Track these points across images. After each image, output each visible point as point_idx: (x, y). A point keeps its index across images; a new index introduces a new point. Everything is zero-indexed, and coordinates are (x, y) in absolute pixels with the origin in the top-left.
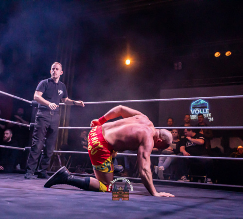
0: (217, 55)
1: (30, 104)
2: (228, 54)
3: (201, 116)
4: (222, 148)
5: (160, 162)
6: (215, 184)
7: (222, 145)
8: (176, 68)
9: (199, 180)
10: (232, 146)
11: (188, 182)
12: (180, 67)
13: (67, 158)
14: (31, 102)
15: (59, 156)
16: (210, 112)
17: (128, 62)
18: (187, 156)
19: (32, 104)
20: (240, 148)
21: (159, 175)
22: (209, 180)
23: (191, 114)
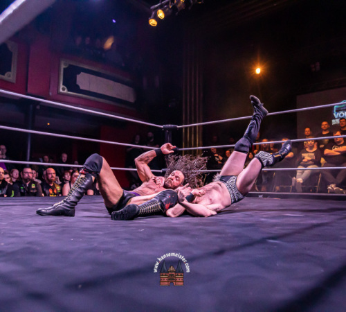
1: (162, 128)
3: (343, 120)
5: (298, 174)
8: (314, 69)
12: (318, 67)
14: (162, 127)
17: (258, 71)
19: (164, 128)
21: (297, 187)
23: (334, 118)
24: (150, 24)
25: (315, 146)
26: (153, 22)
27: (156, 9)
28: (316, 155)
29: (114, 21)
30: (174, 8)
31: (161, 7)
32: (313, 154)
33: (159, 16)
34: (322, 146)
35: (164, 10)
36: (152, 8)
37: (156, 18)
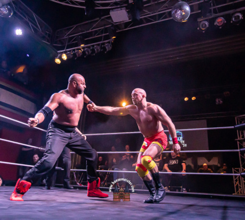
0: (186, 99)
2: (193, 98)
4: (192, 166)
6: (189, 193)
7: (192, 163)
9: (177, 190)
10: (199, 163)
11: (169, 191)
13: (81, 175)
15: (74, 173)
16: (183, 139)
17: (124, 104)
18: (169, 172)
20: (205, 166)
22: (184, 189)
24: (56, 61)
25: (161, 157)
26: (58, 61)
27: (62, 53)
28: (160, 164)
29: (28, 55)
30: (75, 55)
31: (65, 52)
32: (158, 163)
33: (63, 58)
34: (165, 158)
35: (67, 55)
36: (58, 52)
37: (60, 58)
